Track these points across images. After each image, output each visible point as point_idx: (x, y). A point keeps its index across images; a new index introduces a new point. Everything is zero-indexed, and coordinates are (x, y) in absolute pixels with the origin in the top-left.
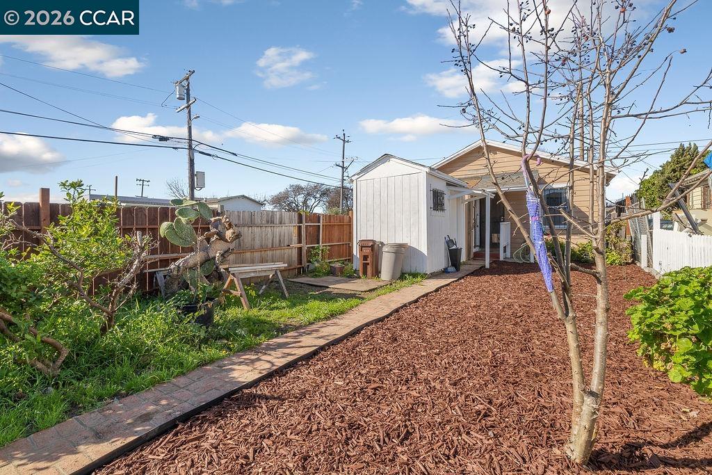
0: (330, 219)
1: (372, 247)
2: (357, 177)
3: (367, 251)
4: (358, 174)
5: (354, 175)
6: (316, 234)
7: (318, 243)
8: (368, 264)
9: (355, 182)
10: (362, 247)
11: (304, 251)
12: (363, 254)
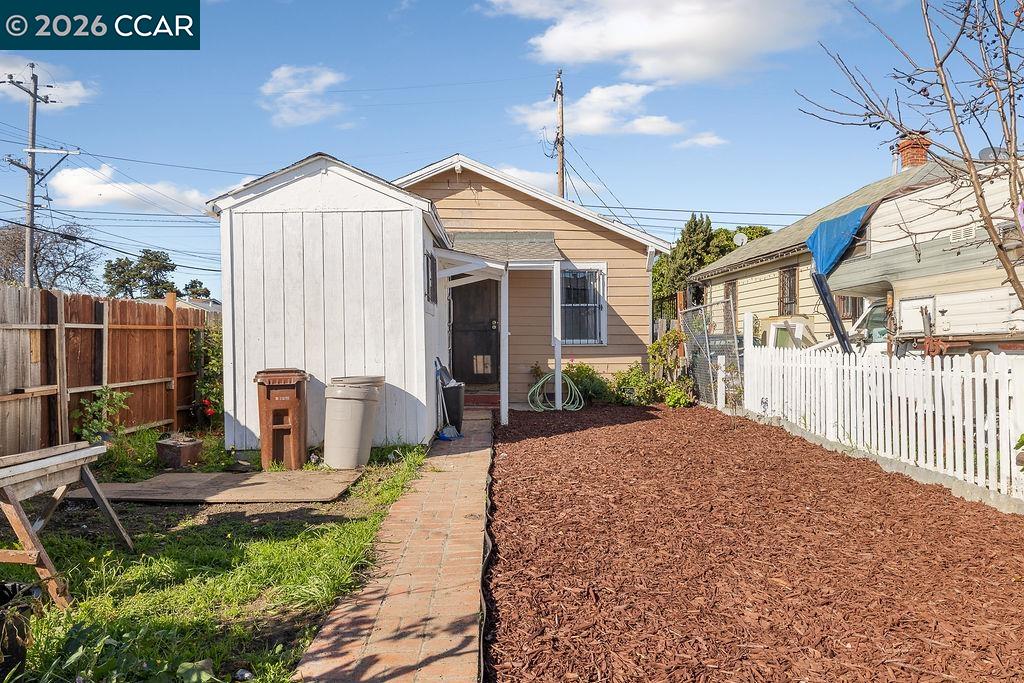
0: (123, 313)
1: (298, 386)
2: (230, 201)
3: (282, 398)
4: (236, 195)
5: (226, 196)
6: (89, 354)
7: (98, 381)
8: (288, 432)
9: (225, 216)
10: (270, 388)
11: (63, 406)
12: (274, 406)
